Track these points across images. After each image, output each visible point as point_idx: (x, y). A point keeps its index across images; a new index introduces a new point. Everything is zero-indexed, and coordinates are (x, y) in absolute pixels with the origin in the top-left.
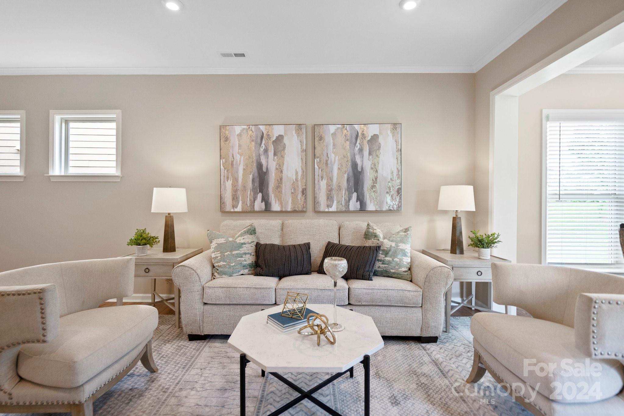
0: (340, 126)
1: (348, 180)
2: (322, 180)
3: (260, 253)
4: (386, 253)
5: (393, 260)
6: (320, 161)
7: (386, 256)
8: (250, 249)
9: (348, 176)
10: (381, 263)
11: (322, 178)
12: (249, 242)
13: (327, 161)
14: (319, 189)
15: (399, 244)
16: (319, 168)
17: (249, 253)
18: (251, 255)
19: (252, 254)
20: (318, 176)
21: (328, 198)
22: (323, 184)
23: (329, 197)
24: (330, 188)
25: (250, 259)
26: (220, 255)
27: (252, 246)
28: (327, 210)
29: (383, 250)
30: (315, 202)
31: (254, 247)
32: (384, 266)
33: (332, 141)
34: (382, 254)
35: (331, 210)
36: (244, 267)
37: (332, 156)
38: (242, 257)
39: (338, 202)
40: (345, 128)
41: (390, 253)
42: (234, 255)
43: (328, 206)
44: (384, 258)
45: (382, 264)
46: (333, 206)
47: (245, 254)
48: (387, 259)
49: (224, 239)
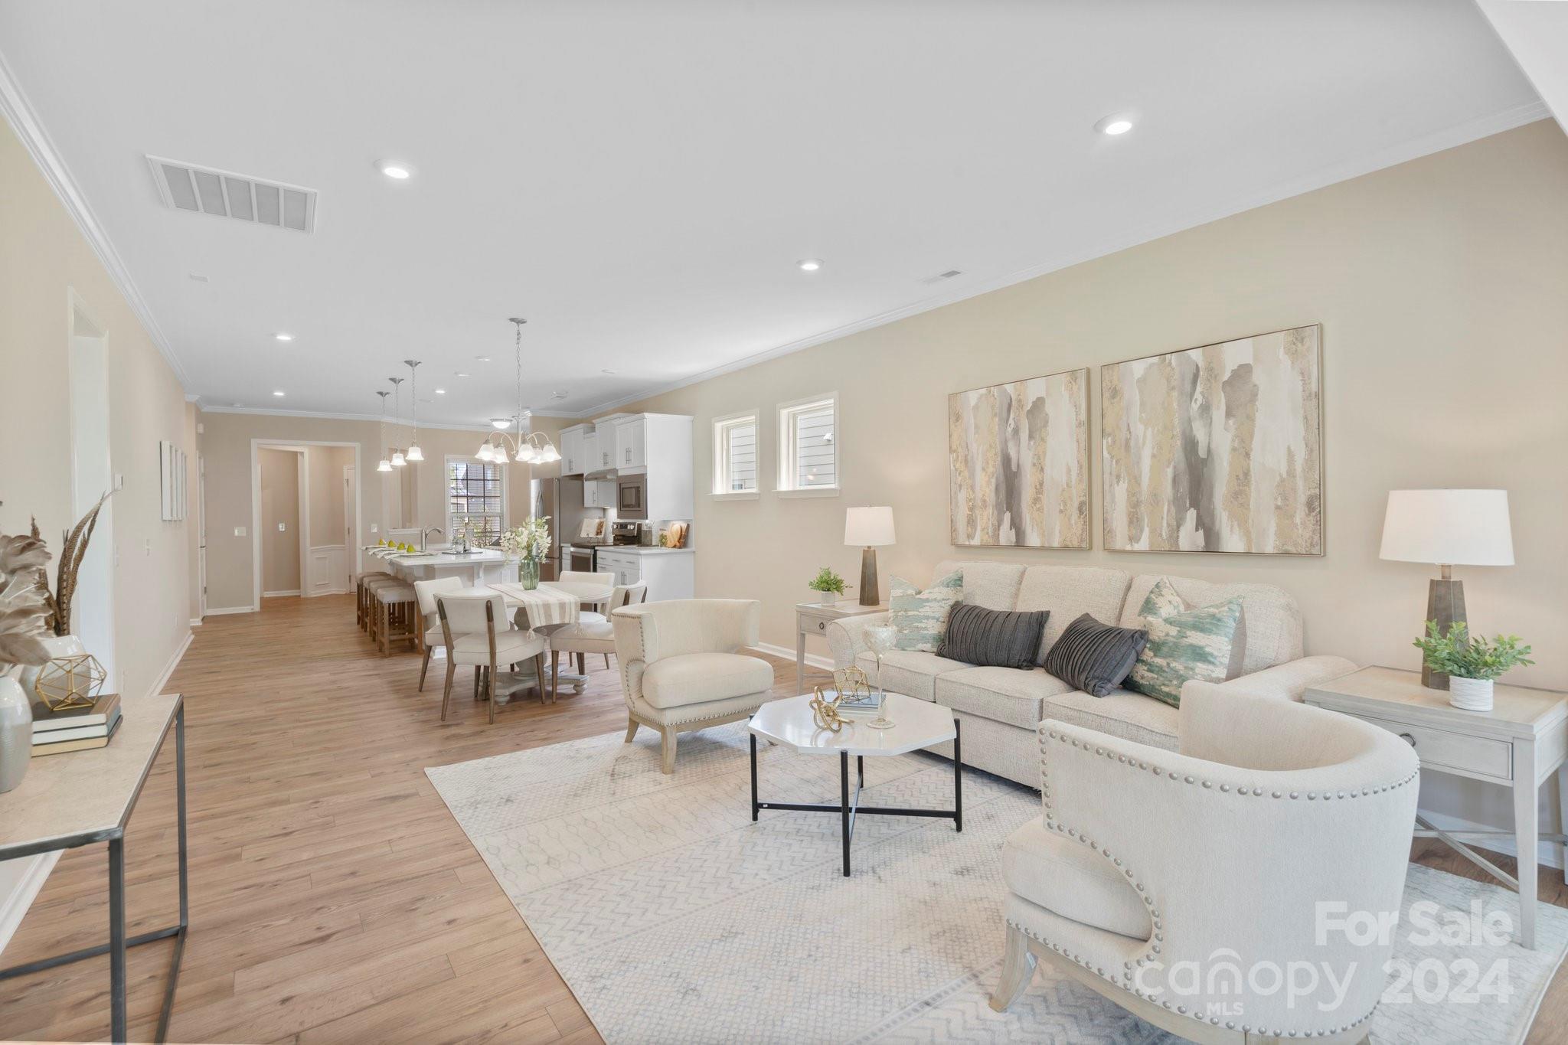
0: (1156, 360)
1: (1175, 480)
2: (1118, 482)
3: (955, 618)
4: (1157, 648)
5: (1168, 664)
6: (1114, 442)
7: (1155, 656)
8: (941, 610)
9: (1175, 472)
10: (1146, 668)
11: (1118, 477)
12: (938, 599)
13: (1127, 441)
14: (1113, 501)
15: (1189, 633)
16: (1112, 457)
17: (933, 618)
18: (938, 620)
19: (941, 619)
20: (1111, 473)
21: (1131, 522)
22: (1121, 491)
23: (1134, 520)
24: (1135, 499)
25: (935, 627)
26: (892, 614)
27: (941, 607)
28: (1128, 548)
29: (1153, 642)
30: (1107, 532)
31: (949, 608)
32: (1150, 675)
33: (1137, 398)
34: (1150, 650)
35: (1137, 547)
36: (924, 639)
37: (1139, 429)
38: (921, 622)
39: (1153, 531)
40: (1167, 361)
41: (1165, 649)
42: (908, 617)
43: (1132, 539)
44: (1151, 658)
45: (1149, 670)
46: (1142, 540)
47: (927, 618)
48: (1158, 661)
49: (901, 591)
